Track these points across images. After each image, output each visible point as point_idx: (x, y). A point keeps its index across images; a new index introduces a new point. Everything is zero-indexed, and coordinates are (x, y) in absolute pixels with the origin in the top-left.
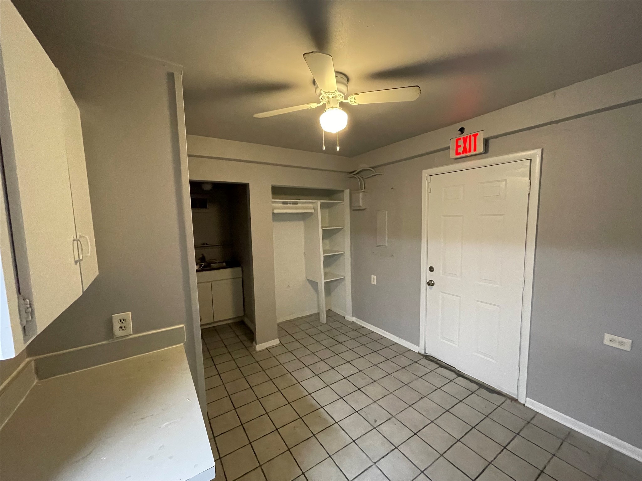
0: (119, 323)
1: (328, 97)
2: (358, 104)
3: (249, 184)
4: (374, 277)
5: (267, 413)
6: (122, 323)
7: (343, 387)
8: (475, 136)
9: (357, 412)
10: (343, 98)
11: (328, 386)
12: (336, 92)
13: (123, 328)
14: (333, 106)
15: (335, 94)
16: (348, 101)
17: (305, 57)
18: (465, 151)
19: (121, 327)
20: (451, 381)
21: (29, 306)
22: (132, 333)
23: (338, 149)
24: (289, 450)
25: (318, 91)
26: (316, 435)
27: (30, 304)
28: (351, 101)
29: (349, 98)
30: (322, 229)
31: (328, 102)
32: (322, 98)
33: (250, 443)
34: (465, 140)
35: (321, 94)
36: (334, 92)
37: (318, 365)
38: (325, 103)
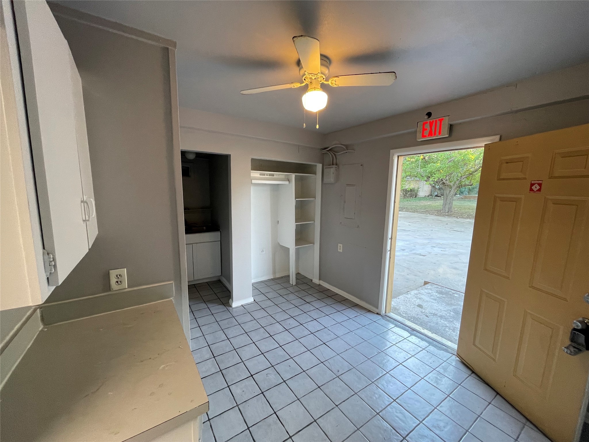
0: (115, 277)
1: (311, 78)
2: (338, 86)
3: (230, 155)
4: (340, 246)
5: (243, 361)
6: (118, 278)
7: (310, 341)
8: (441, 120)
9: (322, 362)
10: (325, 80)
11: (297, 339)
12: (319, 74)
13: (119, 283)
14: (315, 87)
15: (318, 75)
16: (329, 83)
17: (294, 40)
18: (430, 134)
19: (117, 282)
20: (405, 339)
21: (52, 260)
22: (127, 287)
23: (317, 127)
24: (262, 393)
25: (302, 72)
26: (286, 382)
27: (53, 258)
28: (332, 83)
29: (330, 81)
30: (295, 199)
31: (311, 83)
32: (305, 79)
33: (228, 386)
34: (431, 124)
35: (305, 74)
36: (318, 74)
37: (288, 321)
38: (308, 83)
